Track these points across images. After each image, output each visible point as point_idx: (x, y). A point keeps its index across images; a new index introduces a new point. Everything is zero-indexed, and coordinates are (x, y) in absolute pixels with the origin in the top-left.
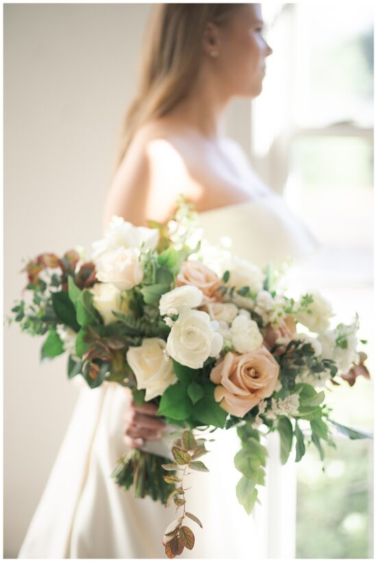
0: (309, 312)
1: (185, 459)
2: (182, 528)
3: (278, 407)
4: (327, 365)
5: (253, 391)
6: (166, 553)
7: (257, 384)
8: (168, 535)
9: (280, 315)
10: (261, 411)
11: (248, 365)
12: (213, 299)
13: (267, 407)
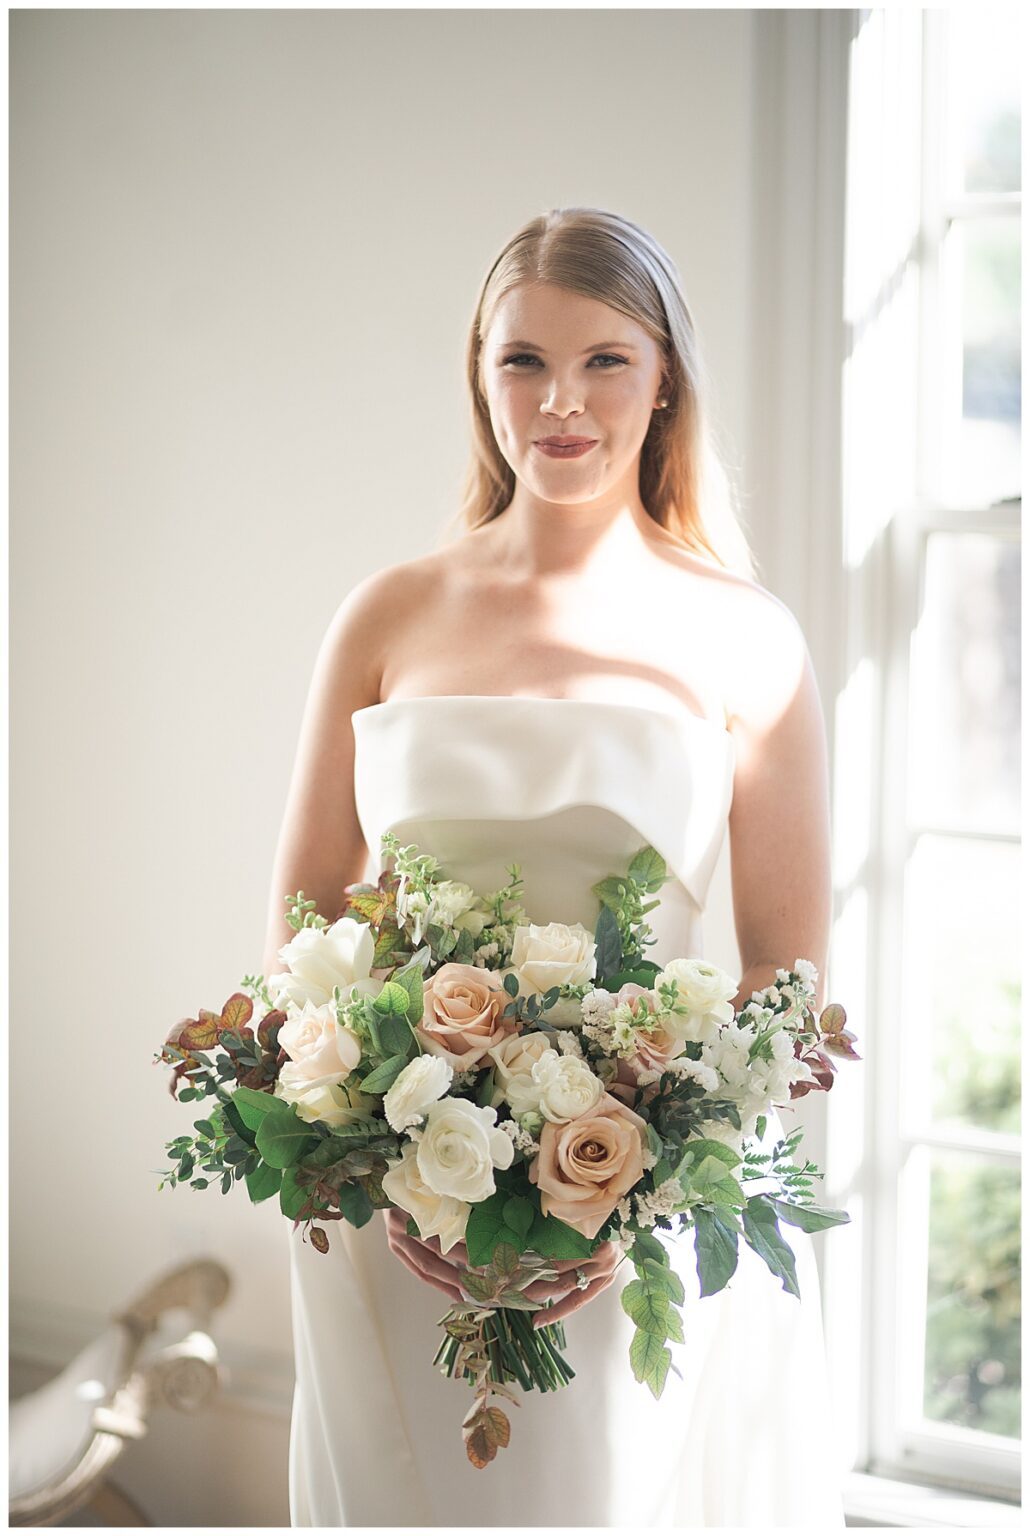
0: (679, 1011)
1: (485, 1290)
2: (488, 1410)
3: (650, 1208)
4: (724, 1113)
5: (603, 1185)
6: (470, 1459)
7: (603, 1172)
8: (467, 1425)
9: (626, 1033)
10: (625, 1217)
11: (581, 1140)
12: (500, 1033)
13: (634, 1209)
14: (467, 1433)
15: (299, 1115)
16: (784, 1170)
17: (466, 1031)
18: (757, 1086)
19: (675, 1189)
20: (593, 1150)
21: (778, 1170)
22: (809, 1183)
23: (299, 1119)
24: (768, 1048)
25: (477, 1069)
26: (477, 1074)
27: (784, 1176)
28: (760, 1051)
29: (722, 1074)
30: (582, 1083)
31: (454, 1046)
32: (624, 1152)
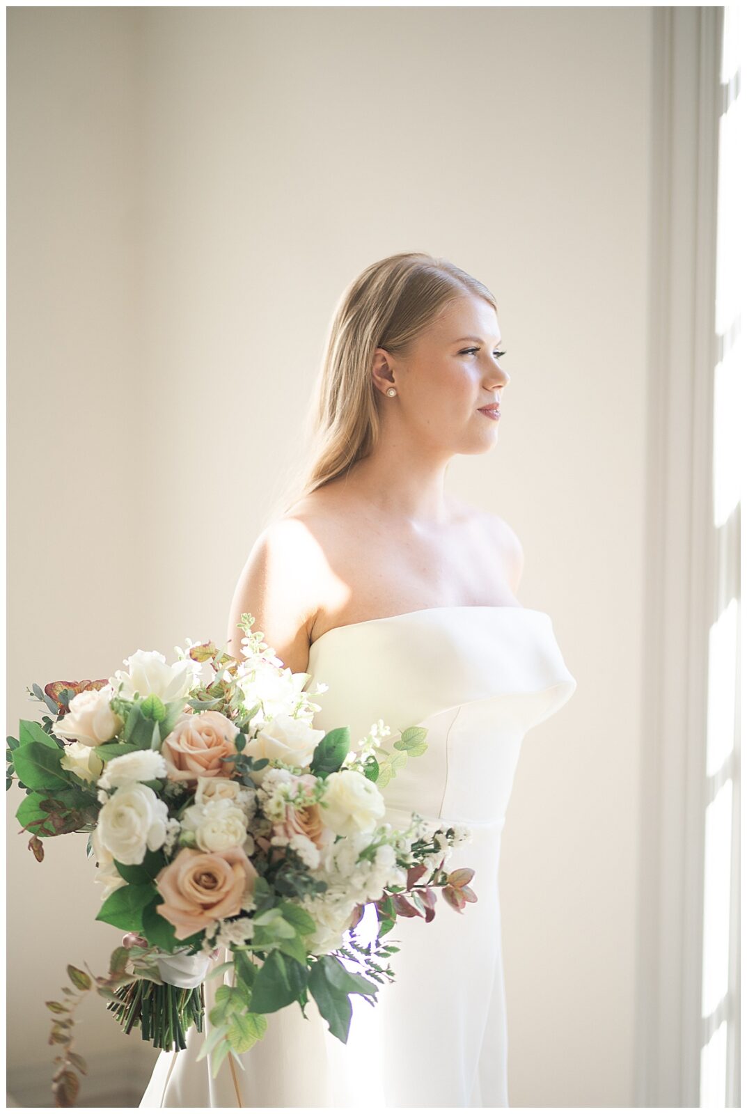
5: (207, 907)
7: (208, 898)
10: (210, 935)
11: (205, 869)
13: (218, 932)
14: (55, 1086)
15: (62, 762)
16: (372, 964)
17: (191, 755)
18: (357, 881)
19: (247, 927)
20: (208, 879)
21: (367, 962)
22: (382, 982)
23: (60, 765)
24: (374, 855)
25: (186, 786)
26: (184, 789)
27: (369, 967)
28: (368, 856)
29: (336, 863)
30: (235, 833)
31: (180, 761)
32: (224, 890)
